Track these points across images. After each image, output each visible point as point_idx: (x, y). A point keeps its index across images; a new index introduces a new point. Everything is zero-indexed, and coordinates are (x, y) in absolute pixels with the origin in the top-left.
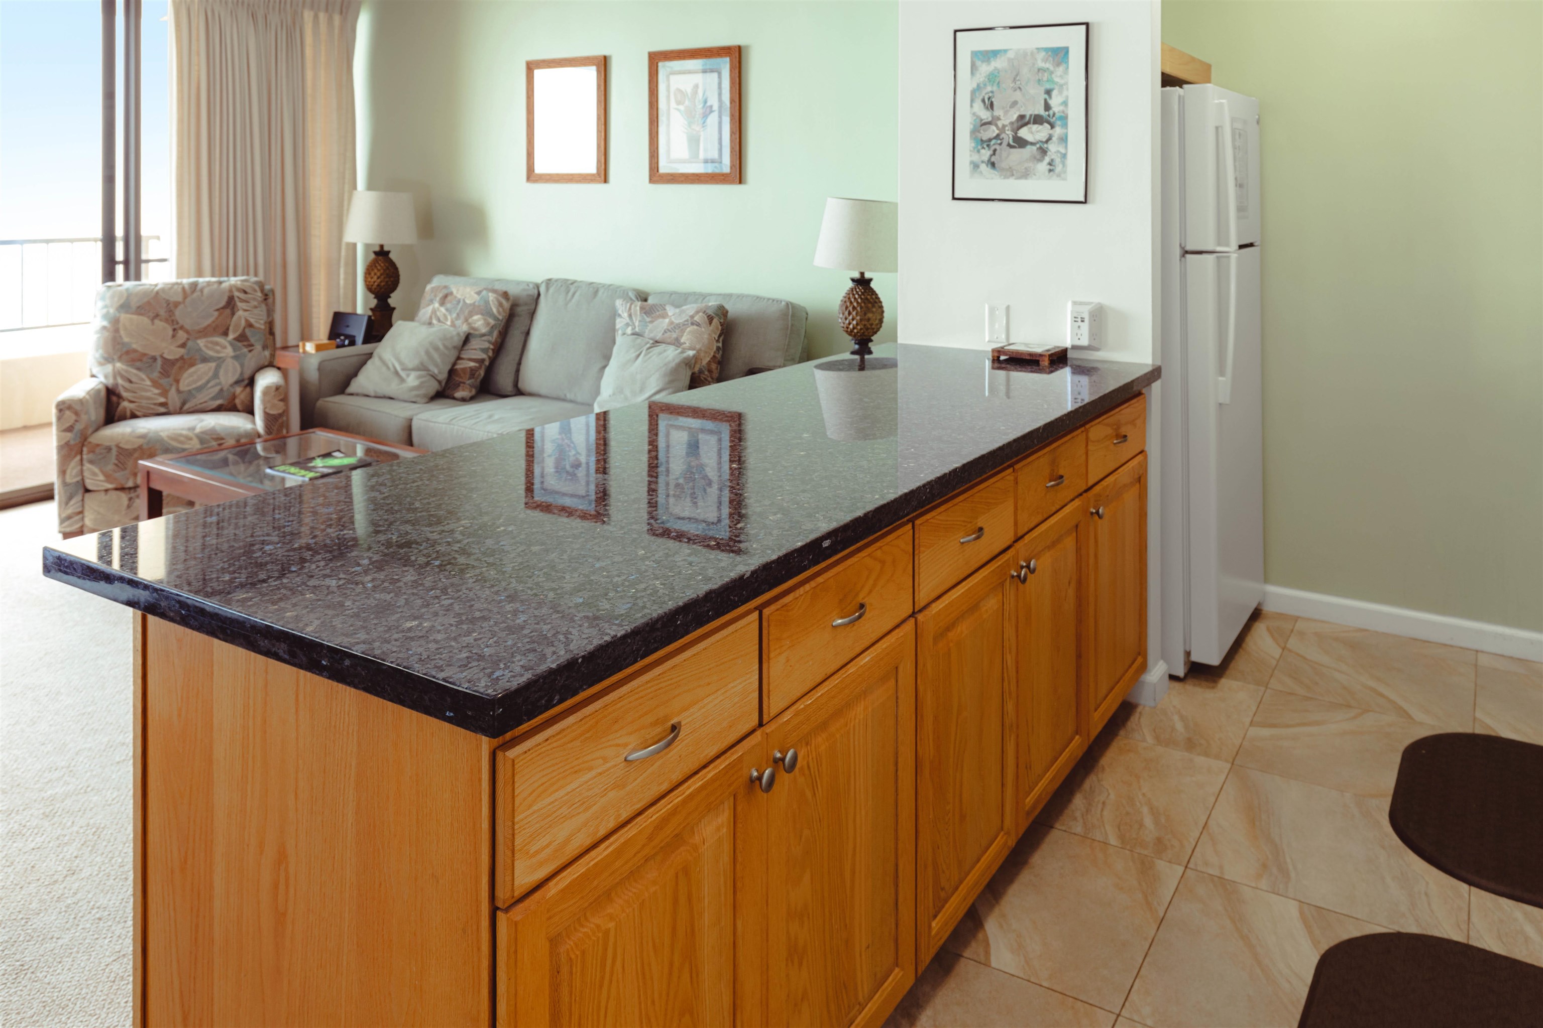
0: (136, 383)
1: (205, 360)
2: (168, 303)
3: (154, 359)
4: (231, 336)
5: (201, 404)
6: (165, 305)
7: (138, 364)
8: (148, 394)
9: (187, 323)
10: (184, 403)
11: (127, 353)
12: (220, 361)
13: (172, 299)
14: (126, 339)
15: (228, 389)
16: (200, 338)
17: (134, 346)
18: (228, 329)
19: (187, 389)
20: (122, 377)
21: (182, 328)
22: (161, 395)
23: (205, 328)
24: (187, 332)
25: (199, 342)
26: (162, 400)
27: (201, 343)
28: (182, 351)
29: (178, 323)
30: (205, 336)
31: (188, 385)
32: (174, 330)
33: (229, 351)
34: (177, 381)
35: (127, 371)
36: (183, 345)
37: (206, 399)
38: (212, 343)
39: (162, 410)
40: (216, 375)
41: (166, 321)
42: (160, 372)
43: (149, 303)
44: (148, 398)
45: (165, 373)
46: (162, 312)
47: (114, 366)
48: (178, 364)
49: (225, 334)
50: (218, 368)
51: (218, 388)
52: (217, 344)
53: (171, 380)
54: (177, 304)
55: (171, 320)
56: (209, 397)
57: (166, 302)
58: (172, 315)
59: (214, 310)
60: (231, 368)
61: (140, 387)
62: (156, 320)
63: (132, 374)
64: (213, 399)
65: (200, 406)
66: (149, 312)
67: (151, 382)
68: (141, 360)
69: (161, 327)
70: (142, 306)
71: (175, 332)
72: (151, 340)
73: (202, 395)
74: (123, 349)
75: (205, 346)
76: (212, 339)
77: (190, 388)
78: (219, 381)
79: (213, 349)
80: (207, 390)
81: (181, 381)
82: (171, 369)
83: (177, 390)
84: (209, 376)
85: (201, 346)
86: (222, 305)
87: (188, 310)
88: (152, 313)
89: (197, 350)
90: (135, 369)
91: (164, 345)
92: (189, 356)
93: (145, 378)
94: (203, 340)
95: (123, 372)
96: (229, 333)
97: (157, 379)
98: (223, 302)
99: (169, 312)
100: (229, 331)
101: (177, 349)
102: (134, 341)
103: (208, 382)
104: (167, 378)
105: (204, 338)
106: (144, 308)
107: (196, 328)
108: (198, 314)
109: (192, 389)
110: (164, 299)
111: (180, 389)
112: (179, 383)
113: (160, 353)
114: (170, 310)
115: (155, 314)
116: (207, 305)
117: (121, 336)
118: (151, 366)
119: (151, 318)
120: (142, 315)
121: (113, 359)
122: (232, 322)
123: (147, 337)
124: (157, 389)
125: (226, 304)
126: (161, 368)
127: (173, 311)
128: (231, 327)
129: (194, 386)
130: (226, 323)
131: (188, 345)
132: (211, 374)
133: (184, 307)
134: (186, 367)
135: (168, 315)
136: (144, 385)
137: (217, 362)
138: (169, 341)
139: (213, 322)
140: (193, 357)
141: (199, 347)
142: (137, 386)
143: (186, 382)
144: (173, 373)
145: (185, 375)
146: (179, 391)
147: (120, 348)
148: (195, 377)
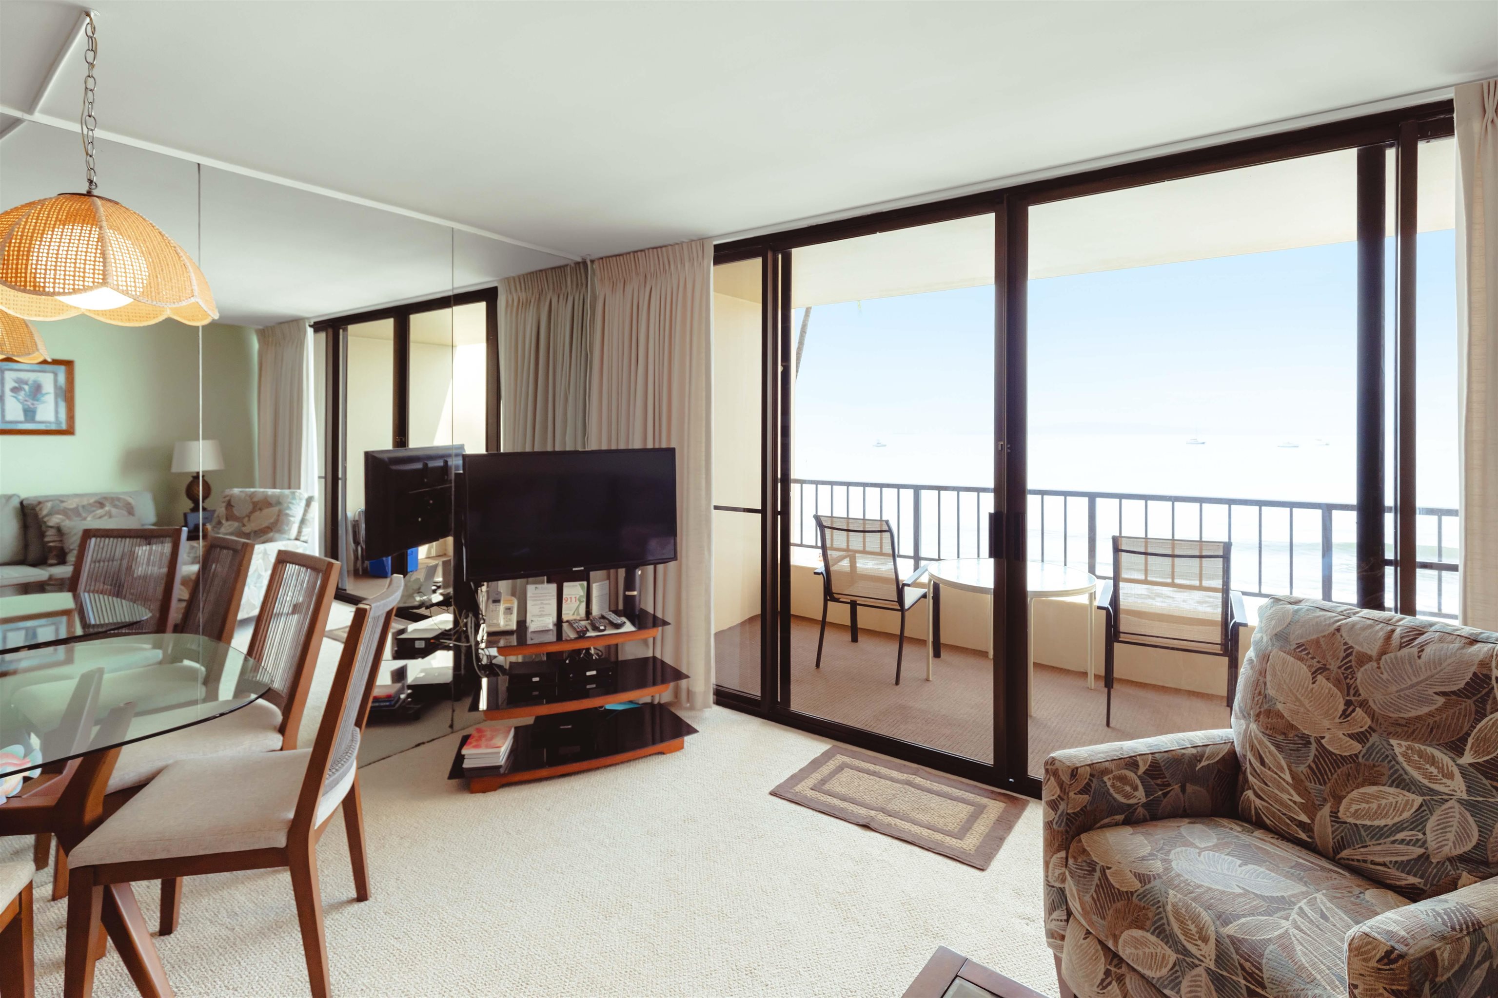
0: (1270, 769)
1: (1401, 782)
2: (1349, 650)
3: (1306, 741)
4: (1468, 758)
5: (1373, 863)
6: (1342, 654)
7: (1280, 738)
8: (1285, 797)
9: (1377, 699)
10: (1341, 845)
12: (1433, 797)
13: (1357, 648)
14: (1271, 692)
16: (1397, 736)
17: (1280, 707)
18: (1464, 740)
19: (1351, 820)
20: (1252, 747)
21: (1363, 704)
22: (1304, 808)
23: (1410, 721)
24: (1372, 715)
25: (1393, 742)
26: (1304, 818)
27: (1399, 746)
28: (1356, 747)
29: (1357, 693)
30: (1409, 736)
31: (1355, 814)
32: (1348, 703)
33: (1458, 786)
34: (1338, 799)
35: (1261, 742)
36: (1361, 738)
37: (1387, 859)
38: (1421, 754)
39: (1303, 836)
40: (1418, 822)
41: (1337, 683)
42: (1310, 767)
43: (1317, 642)
44: (1282, 803)
45: (1319, 774)
46: (1333, 665)
47: (1248, 726)
48: (1344, 769)
49: (1457, 748)
50: (1423, 809)
51: (1419, 851)
52: (1433, 761)
53: (1326, 789)
54: (1364, 659)
55: (1347, 684)
56: (1394, 859)
57: (1345, 650)
58: (1350, 677)
59: (1436, 693)
60: (1455, 824)
61: (1275, 779)
62: (1319, 676)
63: (1269, 752)
64: (1402, 866)
65: (1372, 866)
66: (1313, 658)
67: (1293, 778)
68: (1284, 734)
69: (1327, 691)
70: (1303, 645)
71: (1350, 709)
72: (1307, 706)
73: (1379, 848)
74: (1262, 703)
75: (1404, 755)
76: (1423, 747)
77: (1358, 822)
78: (1421, 836)
79: (1419, 768)
80: (1394, 842)
81: (1345, 802)
82: (1330, 771)
83: (1334, 814)
84: (1401, 818)
85: (1396, 751)
86: (1455, 688)
87: (1385, 676)
88: (1319, 662)
89: (1387, 756)
90: (1273, 744)
91: (1326, 723)
92: (1367, 760)
93: (1285, 767)
94: (1403, 743)
95: (1255, 742)
96: (1464, 750)
97: (1303, 777)
98: (1464, 682)
99: (1346, 669)
100: (1465, 746)
101: (1348, 739)
102: (1282, 699)
103: (1399, 827)
104: (1321, 784)
105: (1406, 740)
106: (1305, 649)
107: (1391, 715)
108: (1402, 690)
109: (1364, 826)
110: (1345, 644)
111: (1340, 815)
112: (1340, 803)
113: (1318, 735)
114: (1351, 667)
115: (1319, 665)
116: (1422, 677)
117: (1265, 684)
118: (1298, 750)
119: (1313, 670)
120: (1301, 659)
121: (1249, 714)
122: (1476, 730)
123: (1302, 699)
124: (1299, 794)
125: (1464, 688)
126: (1314, 761)
127: (1356, 670)
128: (1470, 740)
129: (1368, 823)
130: (1461, 728)
131: (1371, 740)
132: (1406, 815)
133: (1379, 668)
134: (1360, 780)
135: (1343, 674)
136: (1280, 777)
137: (1425, 798)
138: (1337, 720)
139: (1430, 714)
140: (1374, 766)
141: (1391, 752)
142: (1271, 776)
143: (1354, 807)
144: (1333, 781)
145: (1355, 794)
146: (1337, 817)
147: (1260, 701)
148: (1374, 806)
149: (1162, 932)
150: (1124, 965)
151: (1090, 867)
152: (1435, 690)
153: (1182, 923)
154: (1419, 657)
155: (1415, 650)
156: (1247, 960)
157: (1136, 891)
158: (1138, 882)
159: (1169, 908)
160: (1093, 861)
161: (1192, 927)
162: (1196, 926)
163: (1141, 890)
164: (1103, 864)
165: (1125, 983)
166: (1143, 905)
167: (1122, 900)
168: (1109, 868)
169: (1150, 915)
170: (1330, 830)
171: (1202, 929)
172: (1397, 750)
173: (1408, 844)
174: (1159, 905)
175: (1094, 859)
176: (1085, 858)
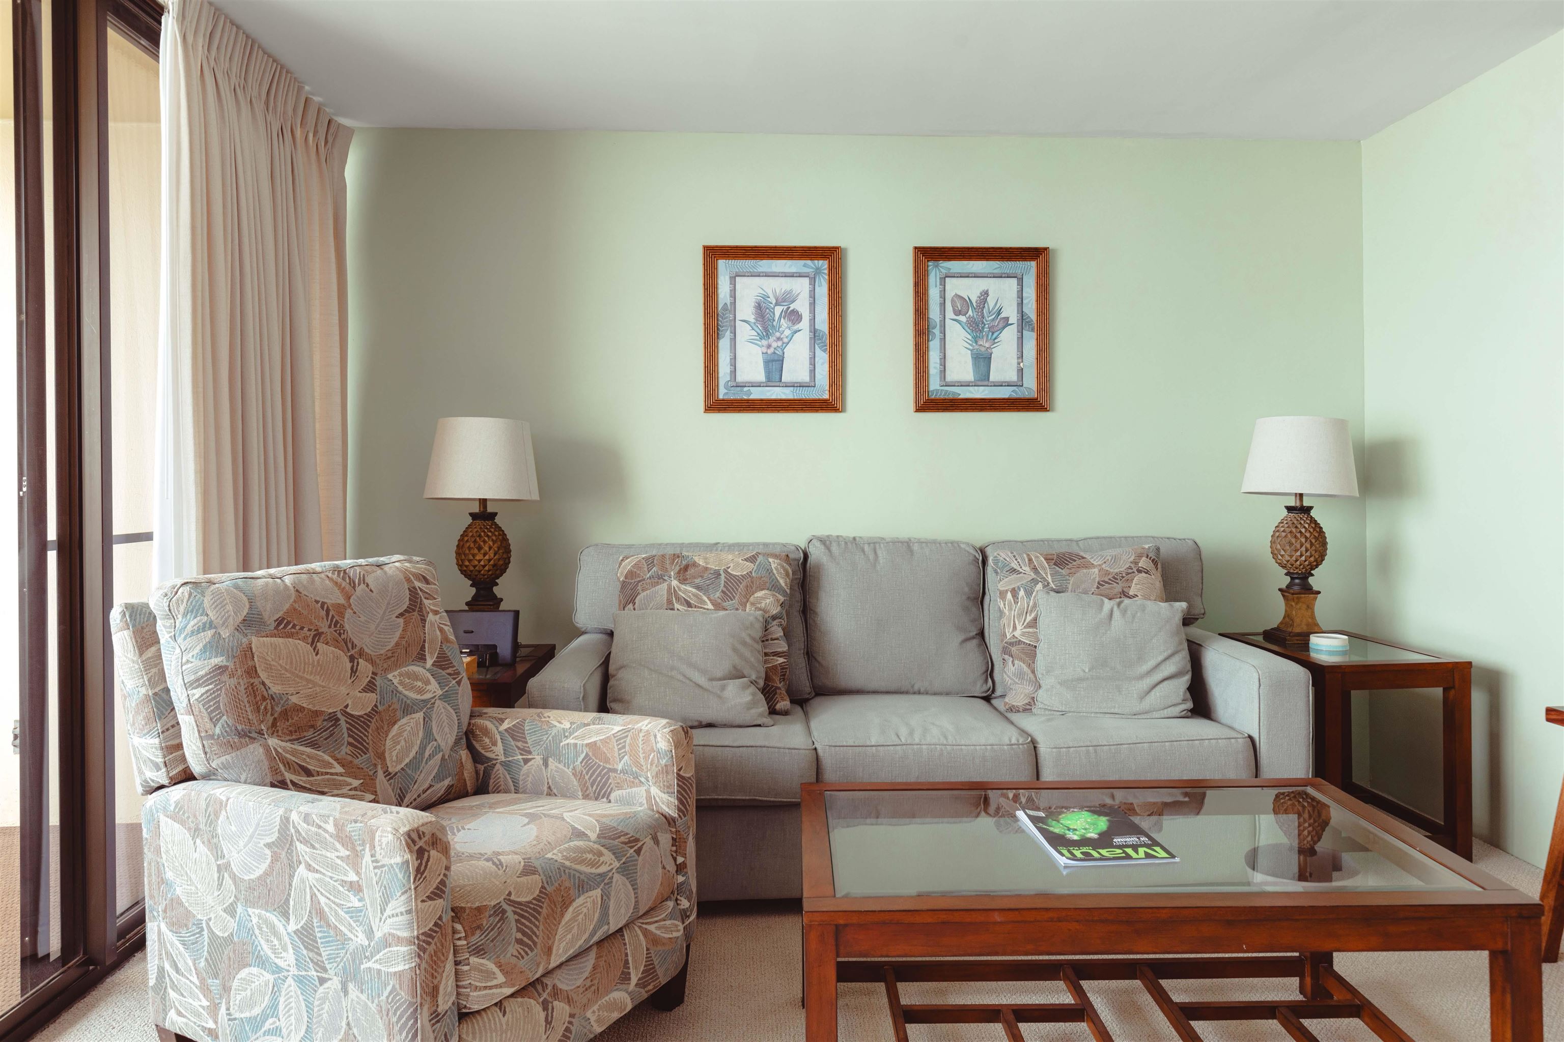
0: (318, 774)
1: (408, 709)
3: (333, 719)
4: (429, 662)
5: (425, 791)
6: (322, 612)
7: (309, 734)
9: (365, 641)
11: (285, 714)
12: (426, 706)
14: (275, 688)
15: (450, 756)
16: (390, 669)
17: (294, 699)
18: (423, 648)
19: (399, 768)
20: (288, 765)
21: (361, 653)
23: (393, 650)
24: (370, 660)
25: (390, 676)
27: (394, 678)
28: (372, 697)
29: (352, 645)
30: (397, 665)
31: (399, 760)
32: (352, 659)
33: (434, 687)
34: (381, 756)
35: (294, 753)
36: (370, 687)
37: (429, 781)
38: (408, 675)
40: (429, 736)
41: (336, 643)
42: (349, 744)
45: (359, 746)
46: (324, 626)
47: (267, 749)
48: (373, 724)
49: (422, 658)
50: (427, 719)
51: (438, 758)
52: (415, 677)
53: (371, 754)
54: (341, 610)
55: (343, 640)
56: (432, 777)
57: (322, 607)
58: (342, 631)
59: (397, 617)
60: (445, 717)
61: (328, 780)
62: (318, 644)
63: (309, 756)
64: (439, 778)
65: (425, 795)
66: (302, 628)
67: (343, 766)
68: (312, 726)
69: (331, 656)
70: (283, 619)
71: (355, 664)
72: (320, 683)
73: (423, 775)
74: (272, 708)
75: (401, 683)
76: (406, 669)
77: (402, 766)
78: (435, 743)
79: (412, 688)
80: (426, 763)
81: (387, 755)
82: (365, 735)
83: (387, 773)
84: (420, 739)
85: (395, 684)
86: (405, 607)
87: (363, 619)
88: (310, 630)
89: (393, 692)
90: (306, 745)
91: (343, 690)
92: (384, 705)
93: (331, 761)
94: (396, 673)
95: (288, 756)
96: (425, 655)
97: (350, 758)
98: (407, 599)
99: (335, 626)
100: (425, 652)
101: (365, 694)
102: (291, 690)
103: (423, 748)
104: (365, 754)
105: (396, 670)
106: (288, 623)
107: (382, 652)
108: (378, 625)
109: (406, 764)
110: (317, 602)
111: (390, 770)
112: (385, 758)
113: (342, 707)
114: (337, 622)
115: (313, 633)
116: (384, 608)
117: (263, 684)
118: (332, 735)
119: (310, 640)
120: (290, 635)
121: (260, 733)
122: (427, 635)
123: (312, 677)
124: (356, 778)
125: (410, 604)
126: (349, 736)
127: (342, 622)
128: (427, 645)
129: (407, 760)
130: (420, 637)
131: (377, 683)
132: (421, 734)
133: (355, 613)
134: (386, 728)
135: (336, 631)
136: (332, 774)
137: (424, 710)
138: (350, 681)
139: (402, 637)
140: (390, 706)
141: (392, 686)
142: (323, 780)
143: (394, 753)
144: (371, 742)
145: (389, 743)
146: (390, 774)
147: (269, 707)
148: (403, 743)
149: (583, 885)
150: (545, 980)
151: (498, 915)
152: (396, 614)
153: (582, 861)
154: (371, 590)
155: (363, 586)
156: (619, 837)
157: (543, 883)
158: (534, 877)
159: (568, 863)
160: (495, 906)
161: (589, 856)
162: (589, 853)
163: (542, 876)
164: (503, 898)
165: (561, 990)
166: (557, 885)
167: (543, 903)
168: (510, 894)
169: (567, 884)
170: (390, 790)
171: (593, 851)
172: (396, 681)
173: (434, 756)
174: (562, 869)
175: (493, 903)
176: (487, 914)
